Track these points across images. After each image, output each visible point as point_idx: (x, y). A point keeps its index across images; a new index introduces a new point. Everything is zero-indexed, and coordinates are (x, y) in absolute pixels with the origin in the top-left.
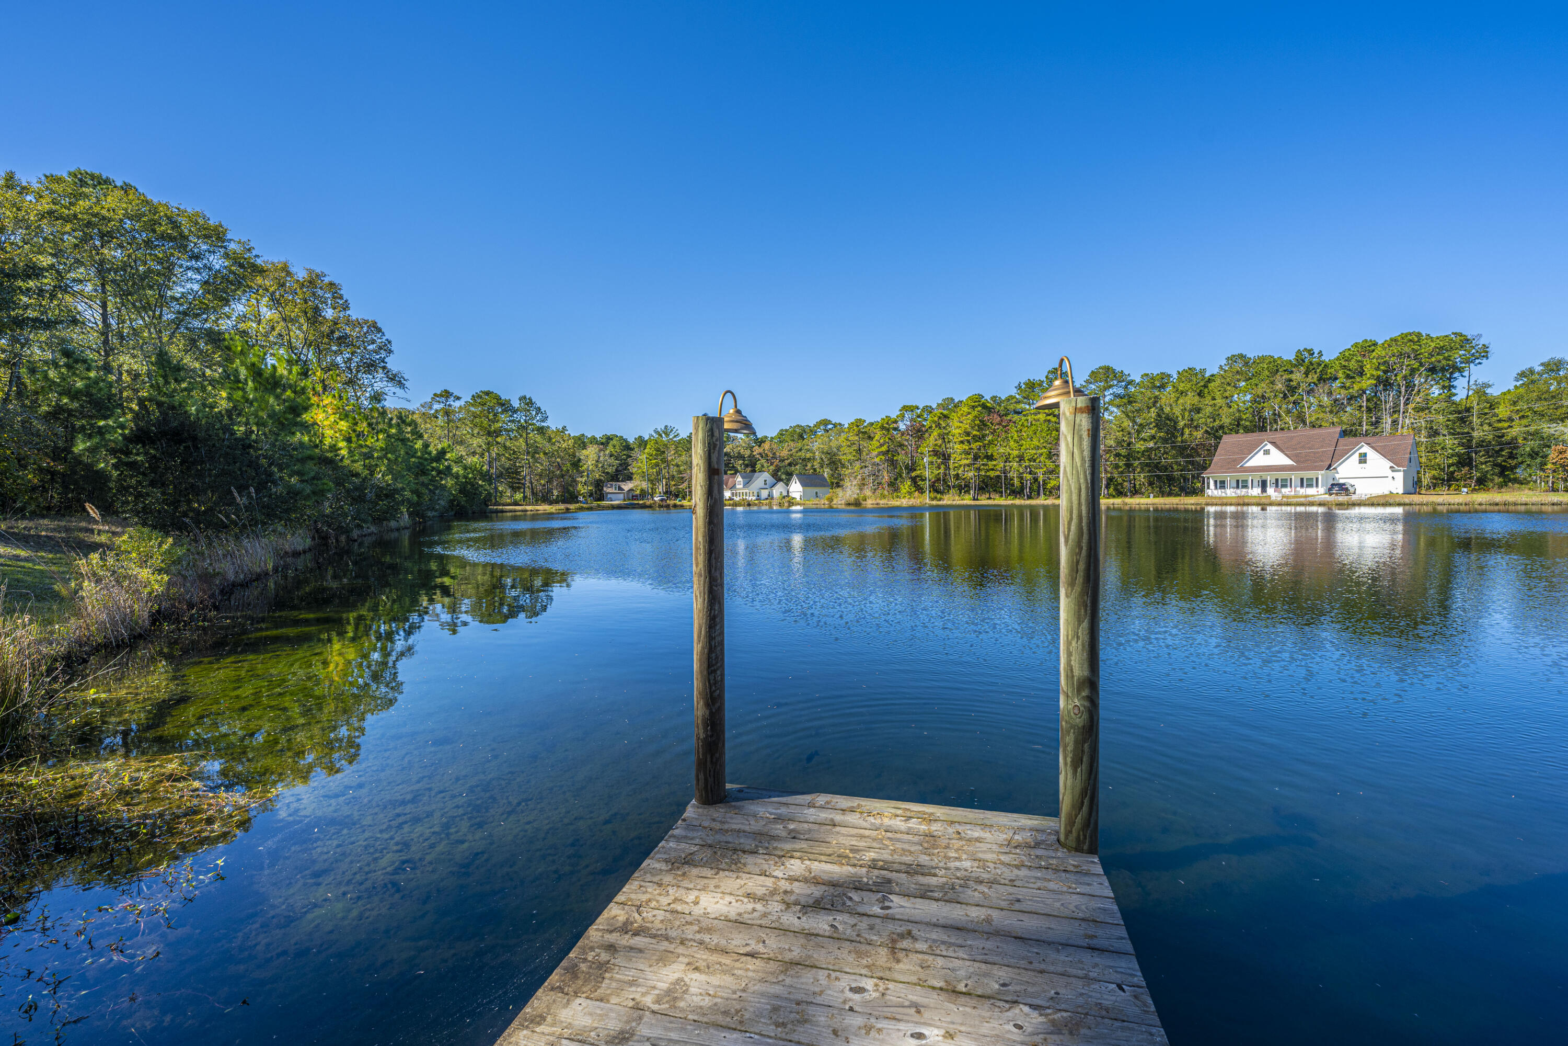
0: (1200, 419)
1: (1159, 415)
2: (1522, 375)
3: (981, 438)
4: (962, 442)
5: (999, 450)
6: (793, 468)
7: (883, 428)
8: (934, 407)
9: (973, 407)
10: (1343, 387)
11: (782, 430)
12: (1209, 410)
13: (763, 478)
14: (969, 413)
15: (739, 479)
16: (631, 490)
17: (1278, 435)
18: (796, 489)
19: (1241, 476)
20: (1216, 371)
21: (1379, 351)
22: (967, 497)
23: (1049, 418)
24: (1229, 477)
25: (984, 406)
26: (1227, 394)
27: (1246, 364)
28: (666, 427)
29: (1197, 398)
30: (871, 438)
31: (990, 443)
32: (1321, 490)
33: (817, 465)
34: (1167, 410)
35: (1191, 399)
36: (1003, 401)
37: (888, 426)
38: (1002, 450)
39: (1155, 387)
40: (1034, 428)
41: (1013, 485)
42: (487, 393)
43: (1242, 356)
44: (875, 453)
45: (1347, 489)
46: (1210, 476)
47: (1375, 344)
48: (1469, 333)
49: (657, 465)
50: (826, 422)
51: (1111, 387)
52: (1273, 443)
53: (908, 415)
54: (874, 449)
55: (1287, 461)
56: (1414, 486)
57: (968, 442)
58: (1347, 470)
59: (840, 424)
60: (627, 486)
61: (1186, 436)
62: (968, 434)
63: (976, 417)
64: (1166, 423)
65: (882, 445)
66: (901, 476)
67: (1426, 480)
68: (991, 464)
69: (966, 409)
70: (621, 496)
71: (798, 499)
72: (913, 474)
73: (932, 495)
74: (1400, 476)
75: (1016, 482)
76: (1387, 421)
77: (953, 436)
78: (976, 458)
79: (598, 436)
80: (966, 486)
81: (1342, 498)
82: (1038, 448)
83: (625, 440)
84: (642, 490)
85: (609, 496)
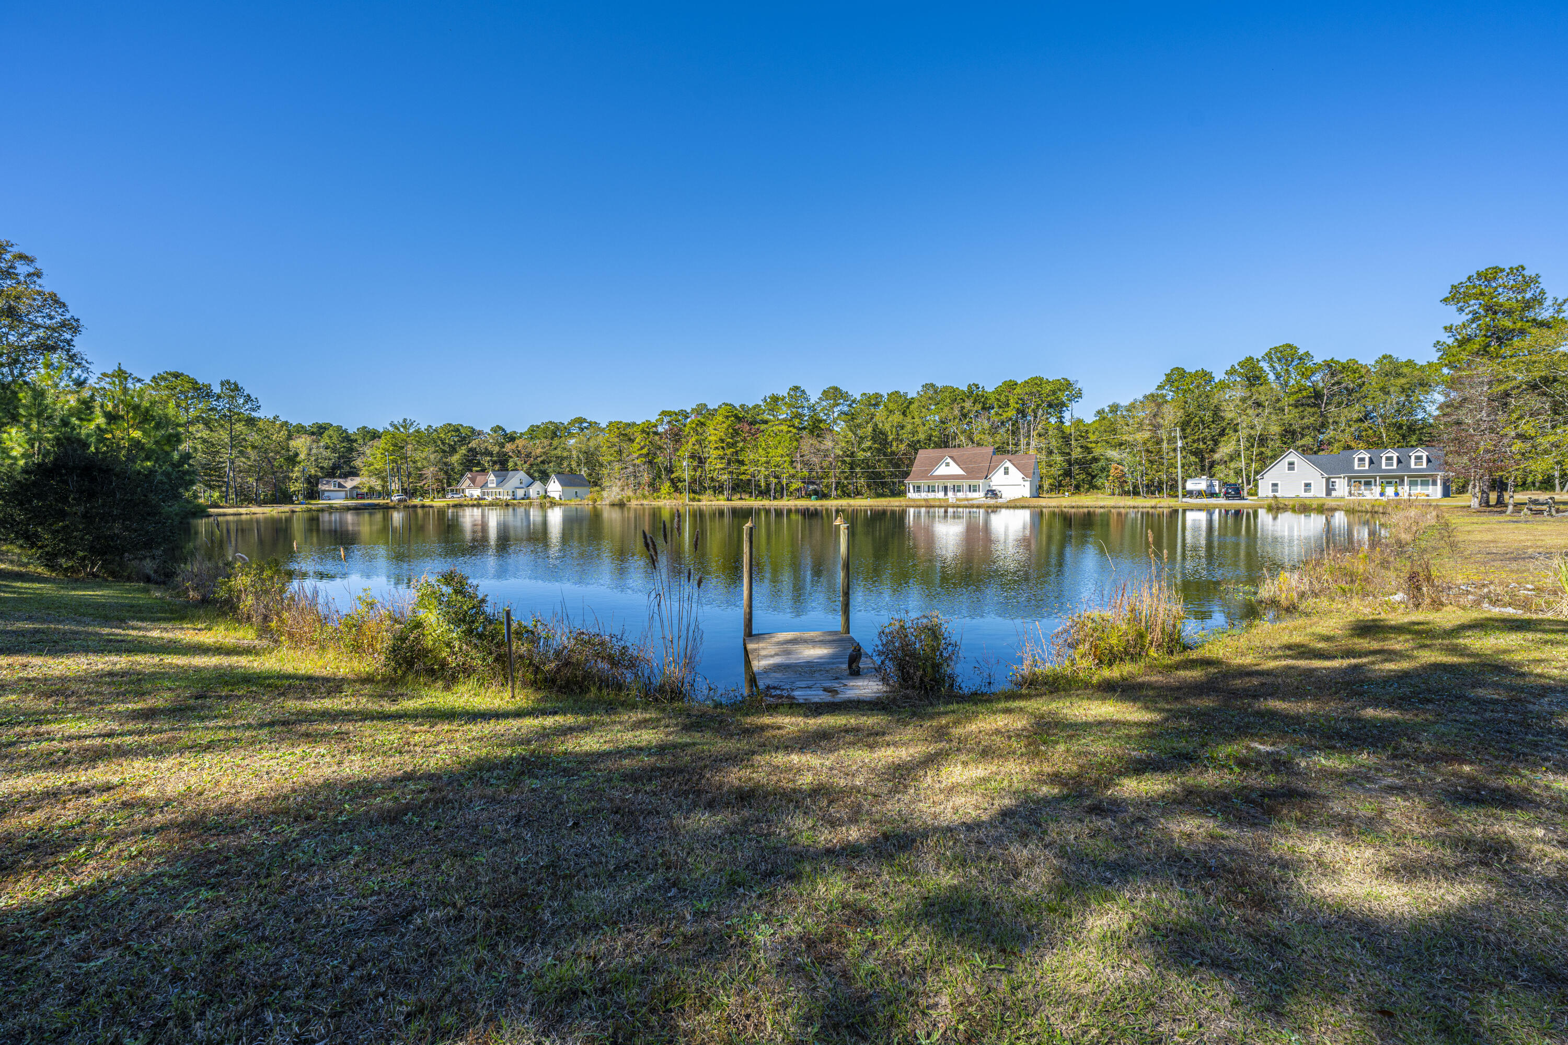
0: (904, 435)
1: (874, 430)
2: (1098, 412)
3: (733, 445)
4: (717, 448)
5: (751, 456)
6: (546, 466)
7: (643, 431)
8: (689, 411)
9: (727, 417)
10: (997, 414)
11: (532, 426)
12: (909, 427)
13: (517, 478)
14: (724, 422)
15: (492, 477)
16: (355, 487)
17: (955, 452)
18: (555, 488)
19: (931, 482)
20: (915, 395)
21: (1018, 390)
22: (721, 497)
23: (790, 429)
24: (923, 483)
25: (736, 416)
26: (922, 415)
27: (936, 392)
28: (405, 420)
29: (902, 416)
30: (631, 441)
31: (742, 450)
32: (982, 494)
33: (574, 465)
34: (880, 426)
35: (897, 418)
36: (749, 409)
37: (648, 430)
38: (751, 457)
39: (871, 405)
40: (779, 438)
41: (760, 487)
42: (176, 376)
43: (933, 385)
44: (636, 455)
45: (996, 494)
46: (910, 482)
47: (1016, 384)
48: (1071, 379)
49: (394, 461)
50: (581, 420)
51: (838, 405)
52: (951, 457)
53: (666, 419)
54: (635, 451)
55: (961, 472)
56: (1038, 491)
57: (723, 448)
58: (998, 479)
59: (596, 423)
60: (350, 483)
61: (894, 448)
62: (722, 441)
63: (729, 426)
64: (879, 436)
65: (642, 448)
66: (660, 477)
67: (1046, 487)
68: (743, 468)
69: (721, 418)
70: (343, 494)
71: (557, 498)
72: (672, 476)
73: (692, 495)
74: (1028, 484)
75: (763, 484)
76: (1023, 441)
77: (710, 442)
78: (729, 463)
79: (307, 423)
80: (719, 487)
81: (992, 502)
82: (782, 456)
83: (345, 431)
84: (371, 488)
85: (326, 494)
